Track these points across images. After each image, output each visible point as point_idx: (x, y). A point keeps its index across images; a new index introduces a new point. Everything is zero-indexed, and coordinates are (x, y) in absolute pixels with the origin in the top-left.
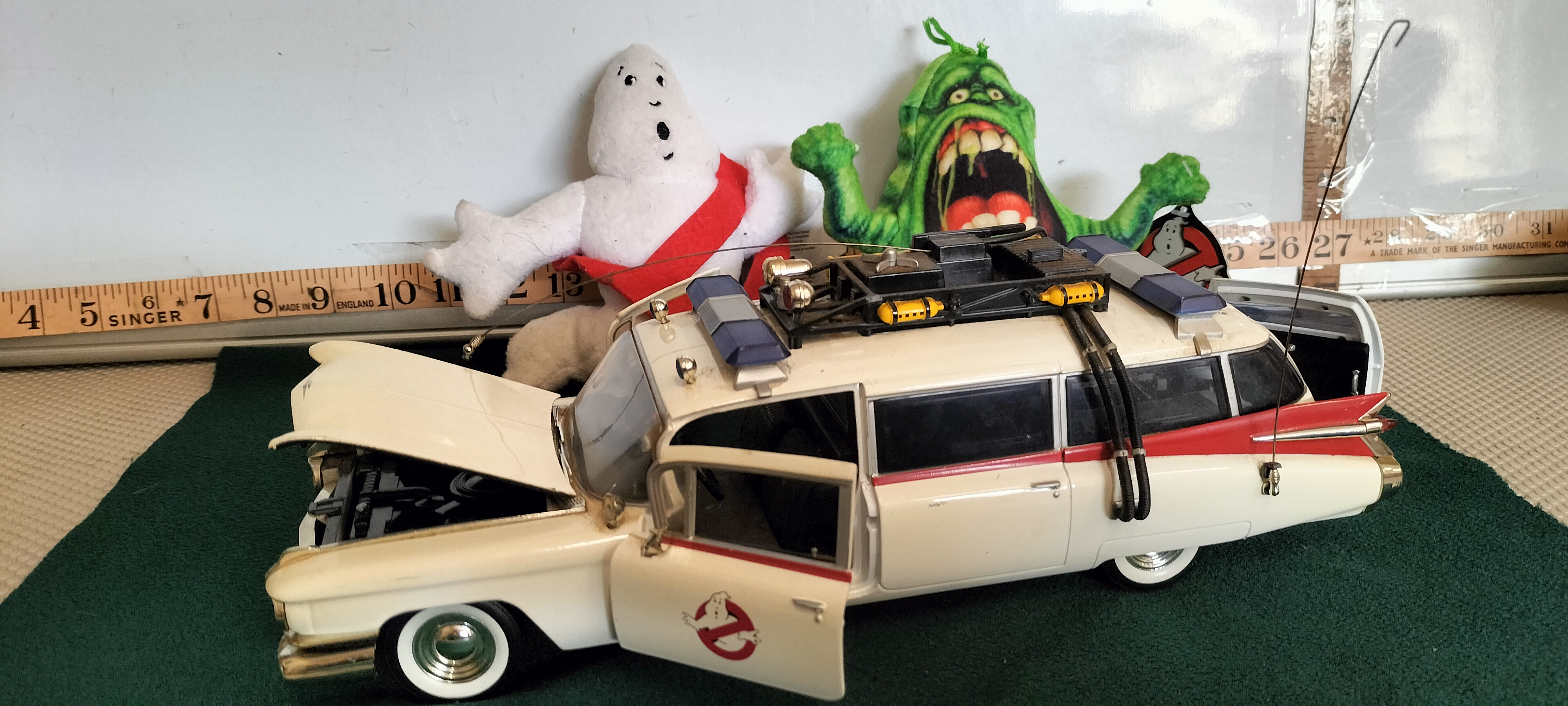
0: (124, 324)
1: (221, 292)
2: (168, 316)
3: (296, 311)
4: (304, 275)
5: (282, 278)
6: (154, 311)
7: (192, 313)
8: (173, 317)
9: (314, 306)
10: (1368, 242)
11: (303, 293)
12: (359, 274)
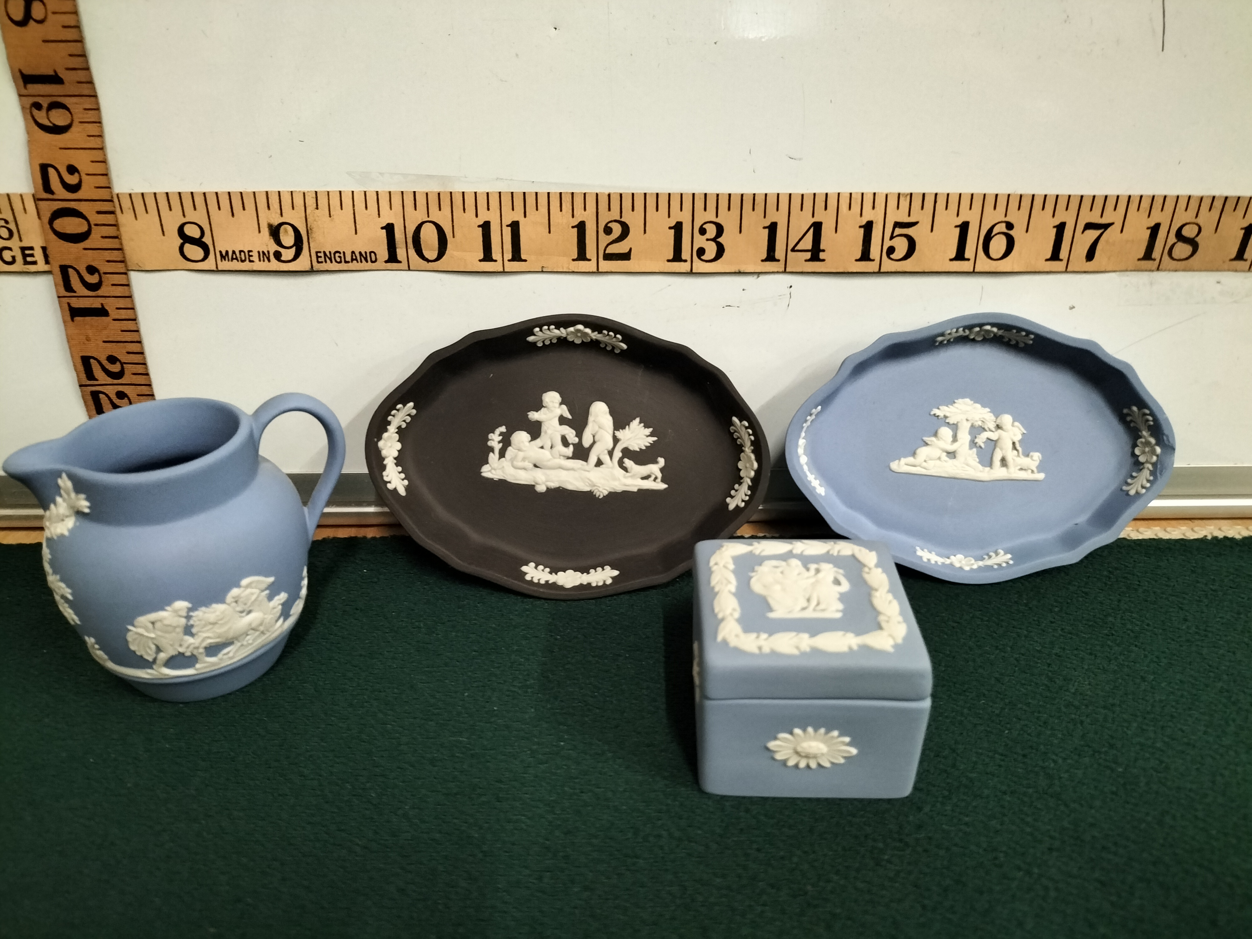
3: (247, 263)
4: (262, 202)
5: (225, 203)
9: (279, 255)
11: (259, 232)
12: (354, 205)
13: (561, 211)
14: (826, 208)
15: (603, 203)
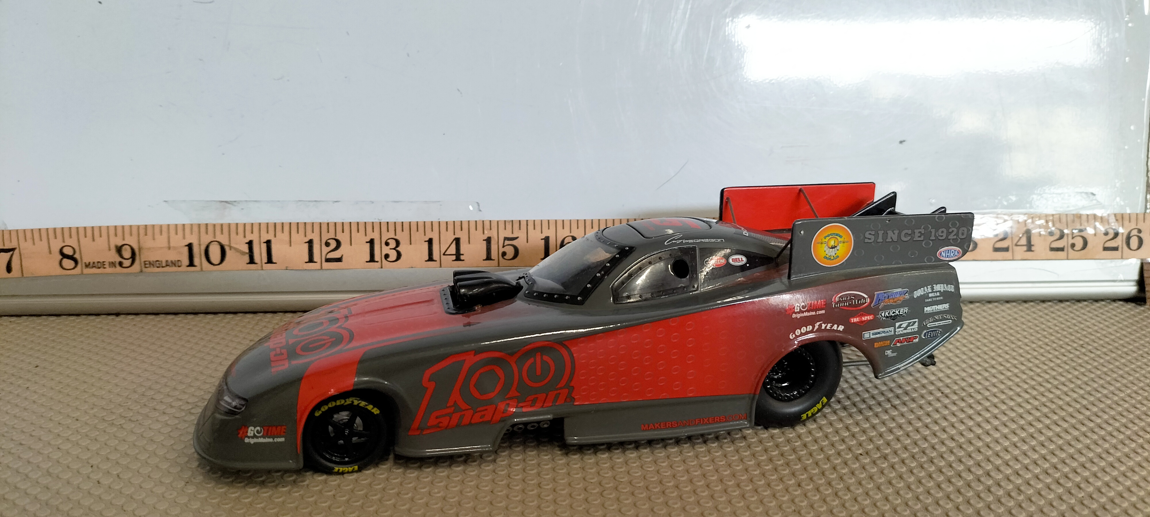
1: (25, 246)
3: (102, 269)
4: (112, 232)
5: (89, 233)
9: (121, 264)
11: (110, 250)
12: (169, 232)
13: (298, 233)
14: (462, 230)
15: (324, 228)
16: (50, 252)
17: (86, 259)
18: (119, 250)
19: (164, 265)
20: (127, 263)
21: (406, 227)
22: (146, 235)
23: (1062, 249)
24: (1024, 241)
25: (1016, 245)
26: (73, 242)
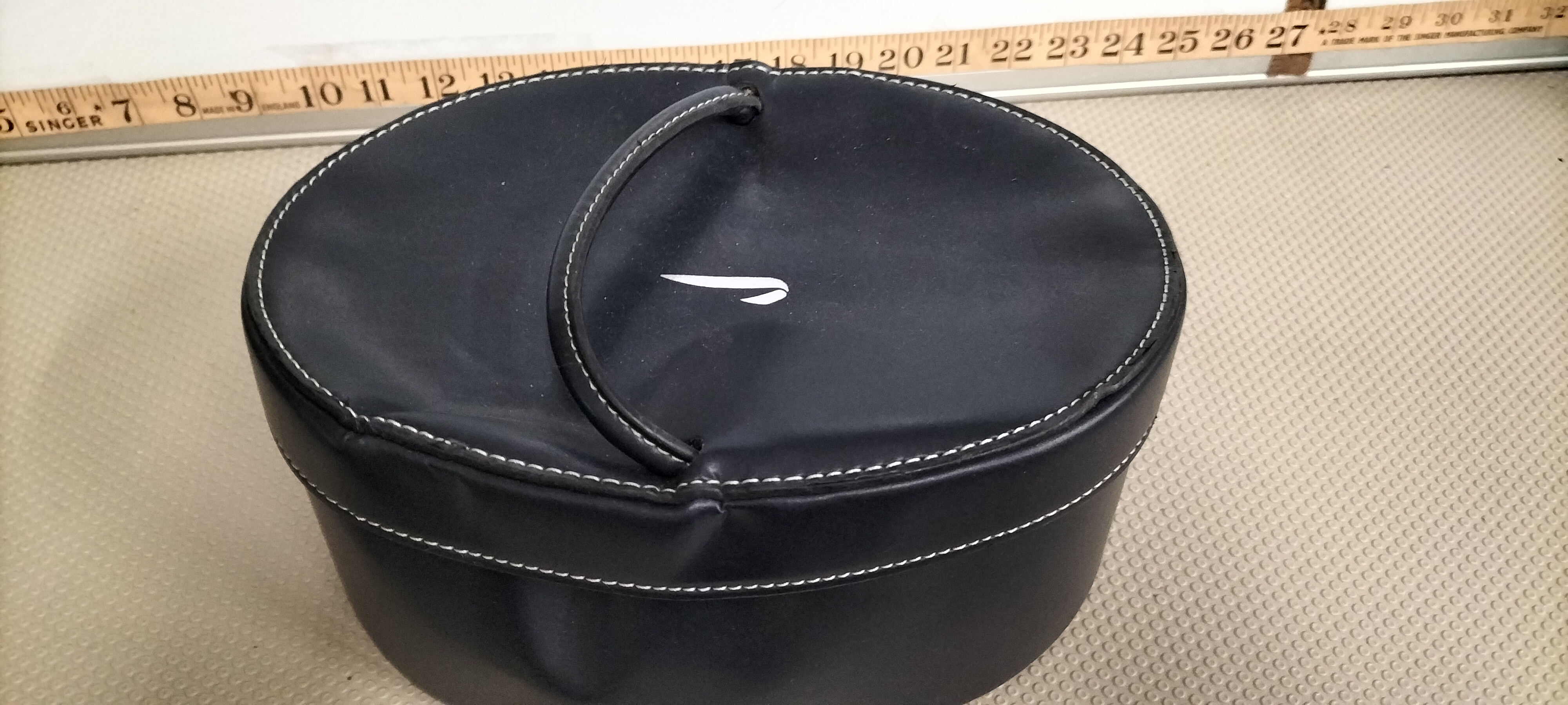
0: (43, 129)
1: (138, 97)
2: (88, 121)
3: (220, 113)
4: (222, 80)
5: (199, 81)
6: (72, 115)
7: (112, 118)
8: (94, 122)
9: (239, 108)
10: (1322, 32)
11: (224, 96)
12: (280, 77)
13: (410, 71)
15: (435, 65)
16: (164, 101)
17: (203, 105)
18: (234, 95)
19: (282, 106)
20: (245, 107)
21: (518, 60)
22: (257, 79)
23: (1170, 51)
24: (1134, 45)
25: (1127, 49)
26: (185, 91)
